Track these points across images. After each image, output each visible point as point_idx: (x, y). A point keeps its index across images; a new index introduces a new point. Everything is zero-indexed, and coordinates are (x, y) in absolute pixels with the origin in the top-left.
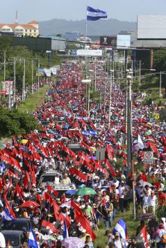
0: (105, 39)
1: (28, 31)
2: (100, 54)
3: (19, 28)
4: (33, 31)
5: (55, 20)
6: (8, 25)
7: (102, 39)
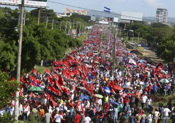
0: (110, 18)
1: (83, 13)
3: (80, 12)
6: (77, 11)
7: (108, 18)
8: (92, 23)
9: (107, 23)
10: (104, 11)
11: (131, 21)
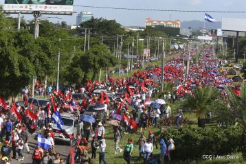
0: (214, 31)
1: (175, 25)
3: (169, 23)
6: (164, 22)
7: (212, 31)
8: (181, 39)
9: (211, 38)
10: (206, 19)
11: (238, 32)
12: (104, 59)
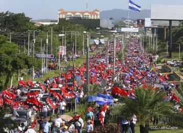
0: (140, 21)
1: (93, 16)
2: (137, 31)
3: (86, 14)
4: (95, 16)
5: (116, 9)
6: (79, 12)
7: (138, 21)
10: (129, 7)
11: (170, 21)
12: (18, 60)
